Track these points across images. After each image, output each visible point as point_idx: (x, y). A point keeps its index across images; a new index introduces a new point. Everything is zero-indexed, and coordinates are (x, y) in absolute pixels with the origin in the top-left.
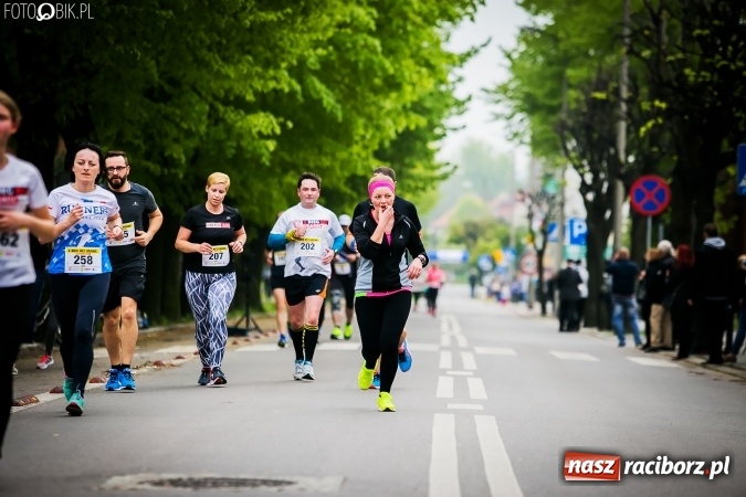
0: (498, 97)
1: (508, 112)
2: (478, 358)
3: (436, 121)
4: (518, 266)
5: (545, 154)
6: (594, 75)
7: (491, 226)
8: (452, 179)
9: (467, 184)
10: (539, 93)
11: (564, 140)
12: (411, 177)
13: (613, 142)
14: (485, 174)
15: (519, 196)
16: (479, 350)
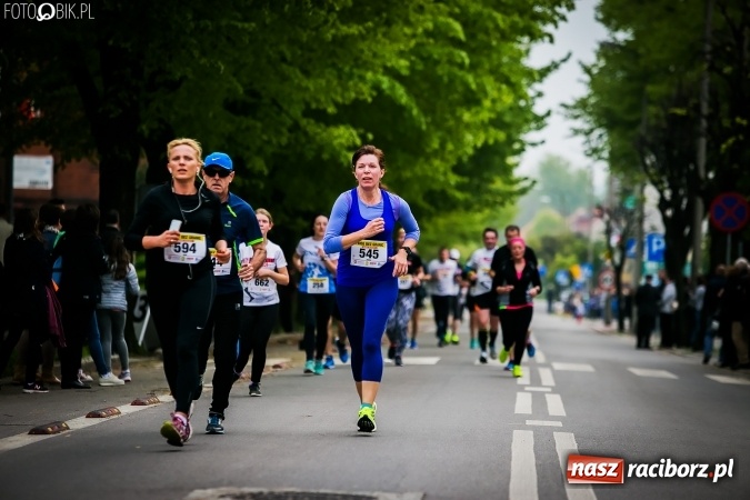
0: (577, 112)
1: (586, 127)
2: (556, 374)
3: (515, 136)
4: (595, 282)
5: (624, 169)
6: (674, 91)
7: (569, 241)
8: (531, 194)
9: (545, 199)
10: (618, 109)
11: (643, 155)
12: (490, 192)
13: (693, 158)
14: (564, 190)
15: (596, 212)
16: (557, 366)
